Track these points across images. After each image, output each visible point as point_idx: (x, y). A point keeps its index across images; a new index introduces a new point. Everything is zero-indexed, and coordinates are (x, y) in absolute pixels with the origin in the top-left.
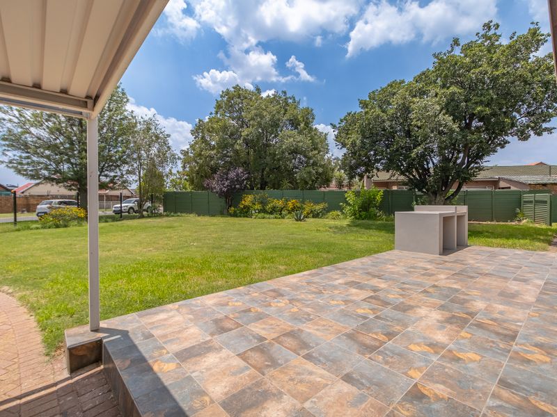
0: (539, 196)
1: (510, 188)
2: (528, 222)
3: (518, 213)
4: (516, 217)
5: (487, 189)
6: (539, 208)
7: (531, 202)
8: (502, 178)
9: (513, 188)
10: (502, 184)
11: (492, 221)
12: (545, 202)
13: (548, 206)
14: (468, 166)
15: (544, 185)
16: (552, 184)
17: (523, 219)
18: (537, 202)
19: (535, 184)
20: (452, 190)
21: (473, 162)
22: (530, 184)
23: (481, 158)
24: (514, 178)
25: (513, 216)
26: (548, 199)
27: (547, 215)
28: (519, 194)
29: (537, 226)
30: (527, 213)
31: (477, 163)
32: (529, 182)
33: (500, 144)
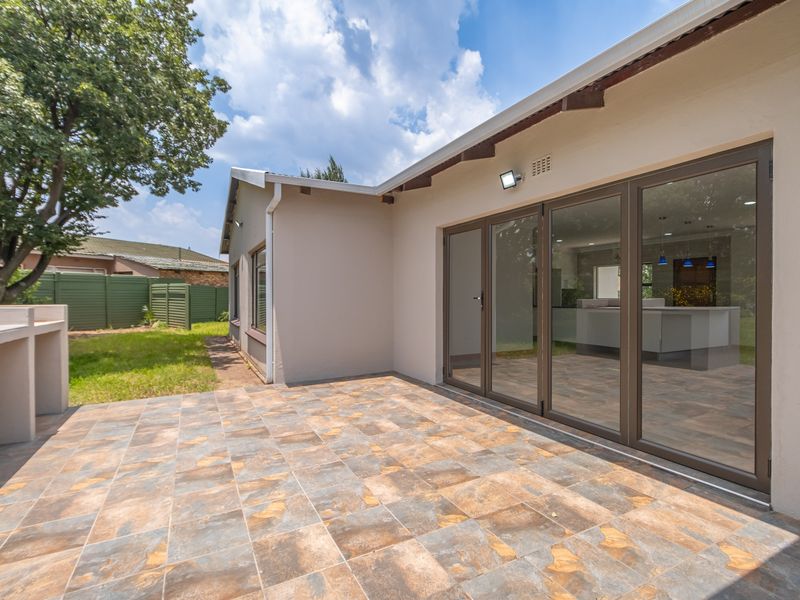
0: (175, 287)
1: (131, 273)
2: (160, 326)
3: (145, 313)
4: (143, 319)
5: (96, 273)
6: (175, 304)
7: (163, 296)
8: (119, 257)
9: (136, 274)
10: (120, 267)
11: (106, 327)
12: (183, 296)
13: (185, 302)
14: (61, 222)
15: (177, 271)
16: (186, 271)
17: (153, 322)
18: (172, 295)
19: (167, 270)
20: (23, 271)
21: (73, 215)
22: (160, 269)
23: (88, 208)
24: (138, 258)
25: (138, 318)
26: (185, 292)
27: (185, 314)
28: (147, 283)
29: (172, 331)
30: (158, 312)
31: (80, 218)
32: (159, 266)
33: (121, 193)
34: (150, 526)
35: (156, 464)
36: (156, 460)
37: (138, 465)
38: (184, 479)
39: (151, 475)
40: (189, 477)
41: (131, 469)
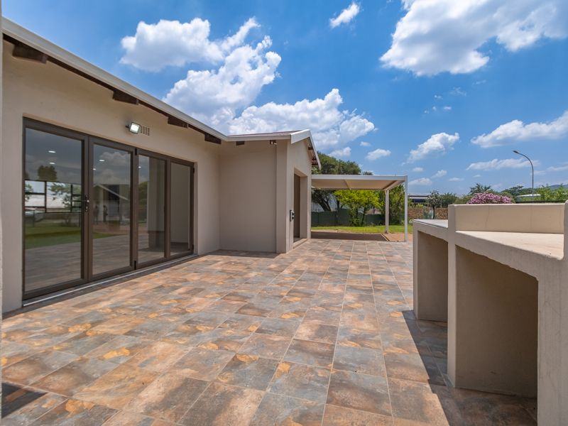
34: (327, 284)
35: (321, 306)
36: (321, 309)
37: (331, 308)
38: (311, 295)
39: (324, 301)
40: (308, 295)
41: (334, 307)
